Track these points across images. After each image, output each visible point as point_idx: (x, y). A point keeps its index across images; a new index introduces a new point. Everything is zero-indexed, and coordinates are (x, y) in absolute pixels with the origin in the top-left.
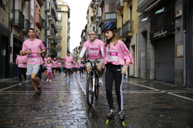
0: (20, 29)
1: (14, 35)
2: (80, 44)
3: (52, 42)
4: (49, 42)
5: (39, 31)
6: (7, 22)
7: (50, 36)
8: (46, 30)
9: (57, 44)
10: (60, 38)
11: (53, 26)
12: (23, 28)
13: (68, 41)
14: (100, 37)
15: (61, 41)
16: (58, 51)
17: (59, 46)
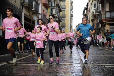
0: (29, 9)
1: (25, 14)
5: (46, 10)
6: (19, 3)
7: (55, 15)
8: (52, 10)
9: (61, 22)
10: (64, 16)
11: (58, 5)
12: (32, 8)
13: (71, 19)
14: (100, 13)
15: (65, 19)
16: (62, 28)
17: (63, 23)
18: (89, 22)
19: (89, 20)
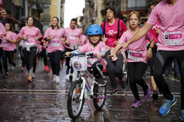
2: (83, 12)
3: (35, 7)
4: (29, 8)
9: (42, 12)
10: (48, 1)
13: (62, 7)
15: (50, 6)
16: (44, 24)
17: (47, 16)
18: (97, 14)
19: (97, 12)
